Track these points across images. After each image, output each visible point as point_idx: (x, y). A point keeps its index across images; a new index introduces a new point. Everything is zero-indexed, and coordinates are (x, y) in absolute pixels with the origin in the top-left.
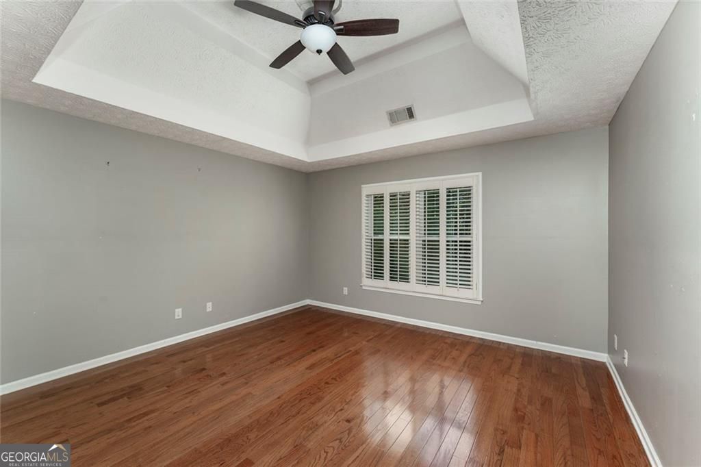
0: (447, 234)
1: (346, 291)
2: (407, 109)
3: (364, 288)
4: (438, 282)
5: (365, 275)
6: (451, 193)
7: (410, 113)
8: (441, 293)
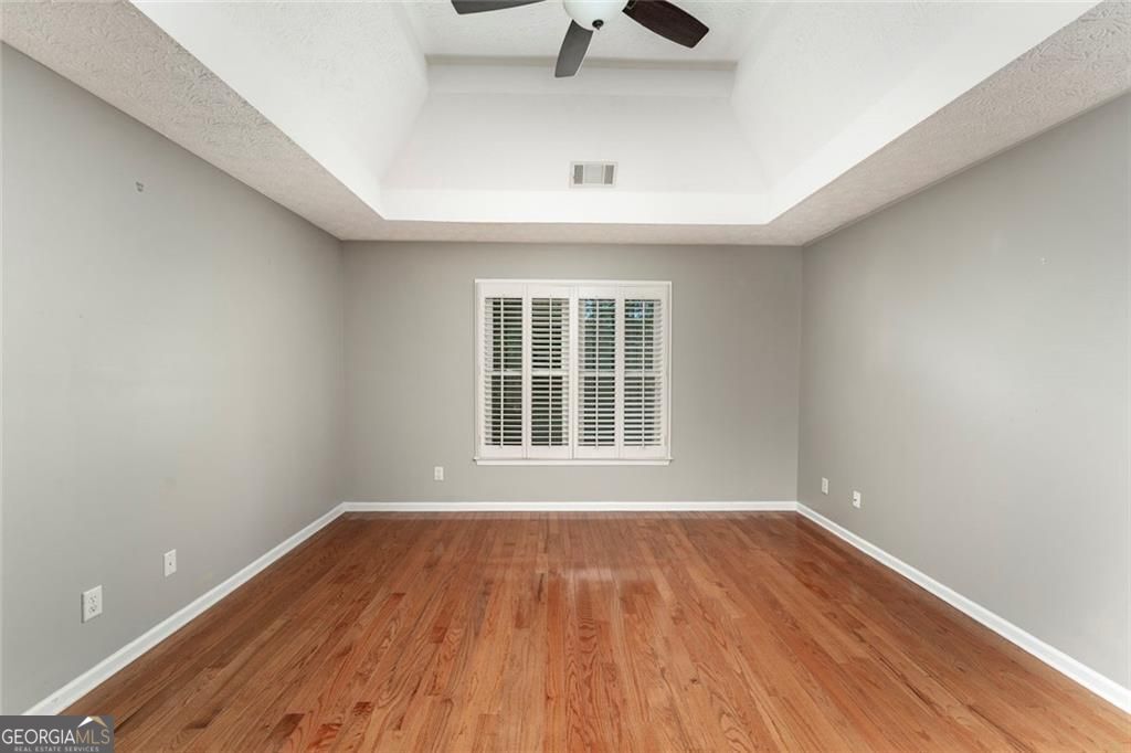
0: (626, 367)
1: (439, 473)
2: (607, 167)
3: (479, 463)
4: (613, 440)
5: (483, 441)
6: (631, 306)
7: (609, 174)
8: (617, 457)
